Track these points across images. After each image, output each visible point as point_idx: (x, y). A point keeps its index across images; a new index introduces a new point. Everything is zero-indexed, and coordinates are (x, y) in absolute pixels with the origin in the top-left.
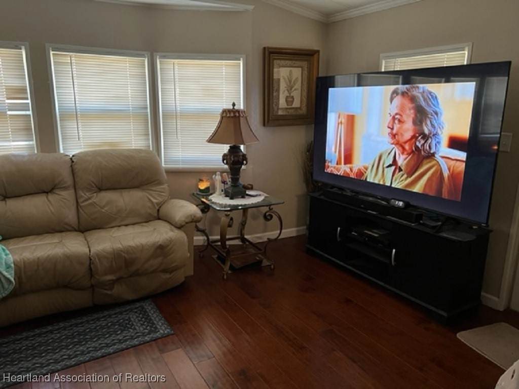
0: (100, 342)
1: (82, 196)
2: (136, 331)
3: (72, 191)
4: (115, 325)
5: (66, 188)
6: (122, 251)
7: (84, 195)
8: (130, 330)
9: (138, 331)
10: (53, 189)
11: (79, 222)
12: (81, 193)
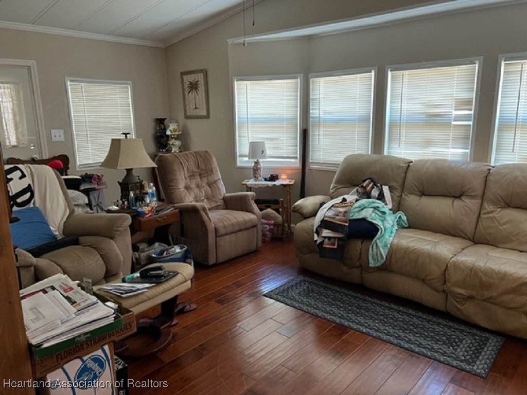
0: (418, 339)
1: (486, 209)
2: (454, 352)
3: (479, 201)
4: (444, 336)
5: (472, 197)
6: (480, 270)
7: (488, 207)
8: (451, 348)
9: (456, 353)
10: (461, 195)
11: (475, 233)
12: (486, 205)
